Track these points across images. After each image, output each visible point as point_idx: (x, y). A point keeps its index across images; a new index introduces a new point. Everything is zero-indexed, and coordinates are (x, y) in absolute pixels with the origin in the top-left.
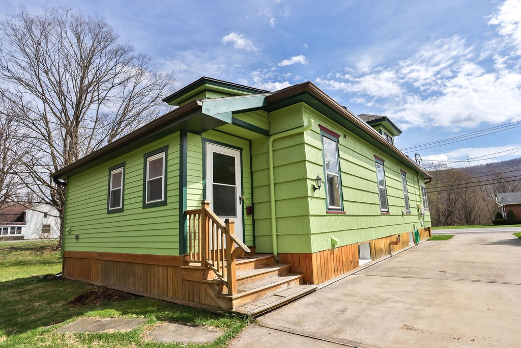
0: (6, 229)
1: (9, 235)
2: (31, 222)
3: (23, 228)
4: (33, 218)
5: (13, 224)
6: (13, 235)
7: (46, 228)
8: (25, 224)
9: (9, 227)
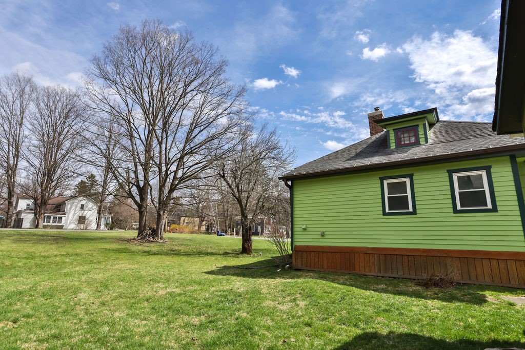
0: (49, 218)
1: (51, 223)
2: (70, 212)
3: (63, 218)
4: (72, 209)
5: (55, 213)
6: (55, 224)
7: (82, 220)
8: (65, 214)
9: (52, 215)
